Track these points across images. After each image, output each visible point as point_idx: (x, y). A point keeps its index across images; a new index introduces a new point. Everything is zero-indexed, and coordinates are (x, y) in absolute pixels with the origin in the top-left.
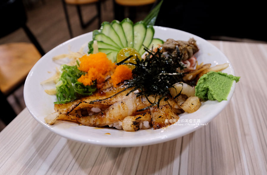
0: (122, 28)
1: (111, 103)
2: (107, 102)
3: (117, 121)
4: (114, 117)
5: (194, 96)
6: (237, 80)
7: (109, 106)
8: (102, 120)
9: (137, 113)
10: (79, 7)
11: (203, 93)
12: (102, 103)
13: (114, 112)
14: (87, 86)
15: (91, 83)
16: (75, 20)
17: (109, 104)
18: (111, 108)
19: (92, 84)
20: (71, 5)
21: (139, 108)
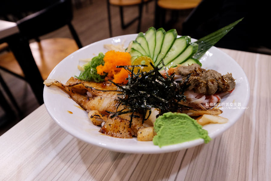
1: (97, 94)
2: (95, 92)
10: (122, 8)
15: (101, 74)
16: (116, 21)
17: (96, 94)
19: (103, 74)
20: (115, 6)
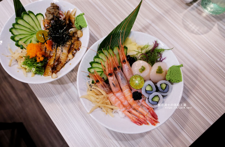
0: (20, 24)
3: (66, 59)
4: (65, 59)
5: (78, 31)
6: (84, 14)
7: (59, 58)
8: (62, 64)
9: (69, 52)
11: (80, 28)
12: (57, 59)
13: (63, 58)
14: (43, 60)
18: (60, 58)
19: (44, 58)
21: (68, 49)
